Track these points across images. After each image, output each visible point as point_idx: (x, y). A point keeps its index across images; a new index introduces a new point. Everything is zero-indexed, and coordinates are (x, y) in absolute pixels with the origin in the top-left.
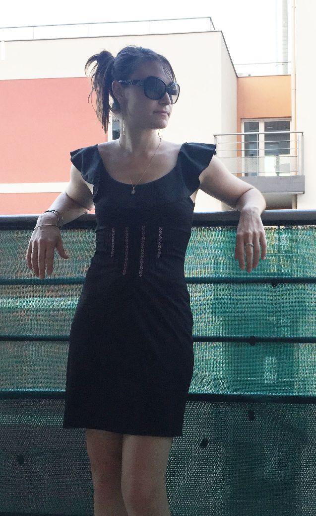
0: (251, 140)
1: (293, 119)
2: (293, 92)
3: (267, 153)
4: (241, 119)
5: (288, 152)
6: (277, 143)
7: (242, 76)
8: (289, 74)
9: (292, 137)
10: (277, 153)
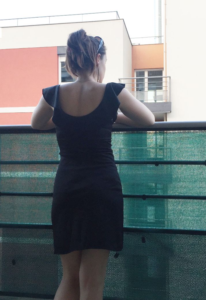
0: (140, 82)
1: (164, 69)
2: (164, 53)
3: (149, 89)
4: (134, 69)
5: (161, 88)
6: (155, 83)
7: (135, 45)
8: (162, 43)
9: (164, 79)
10: (155, 89)
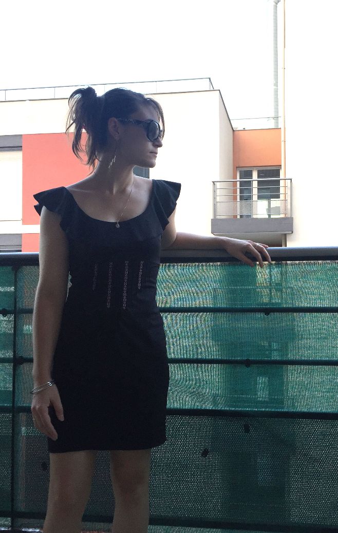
0: (246, 186)
1: (283, 167)
2: (283, 144)
3: (260, 197)
4: (237, 167)
5: (278, 197)
6: (269, 188)
7: (238, 129)
8: (279, 127)
9: (282, 183)
10: (269, 198)
